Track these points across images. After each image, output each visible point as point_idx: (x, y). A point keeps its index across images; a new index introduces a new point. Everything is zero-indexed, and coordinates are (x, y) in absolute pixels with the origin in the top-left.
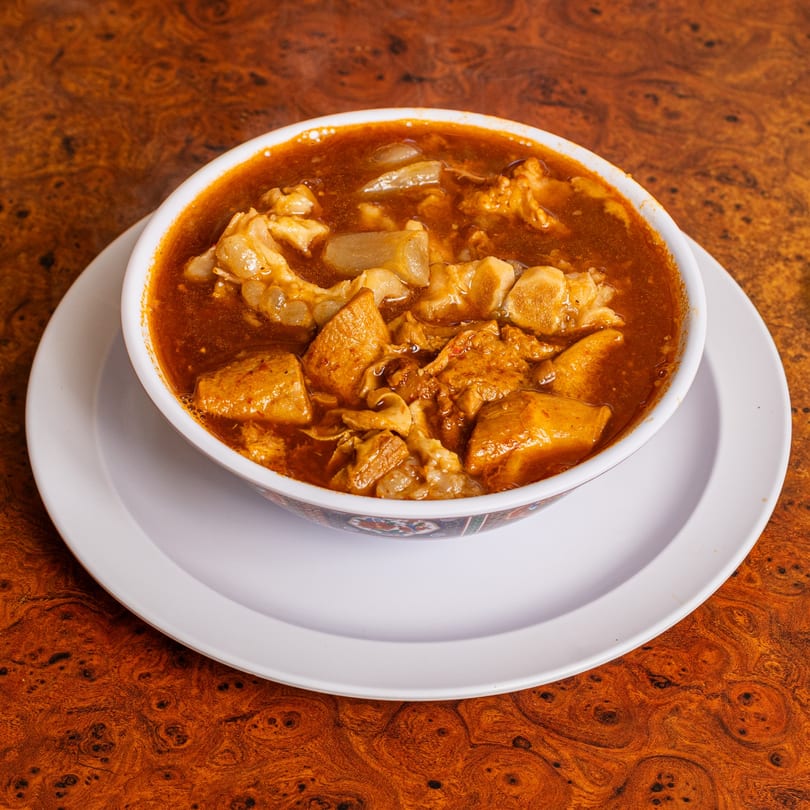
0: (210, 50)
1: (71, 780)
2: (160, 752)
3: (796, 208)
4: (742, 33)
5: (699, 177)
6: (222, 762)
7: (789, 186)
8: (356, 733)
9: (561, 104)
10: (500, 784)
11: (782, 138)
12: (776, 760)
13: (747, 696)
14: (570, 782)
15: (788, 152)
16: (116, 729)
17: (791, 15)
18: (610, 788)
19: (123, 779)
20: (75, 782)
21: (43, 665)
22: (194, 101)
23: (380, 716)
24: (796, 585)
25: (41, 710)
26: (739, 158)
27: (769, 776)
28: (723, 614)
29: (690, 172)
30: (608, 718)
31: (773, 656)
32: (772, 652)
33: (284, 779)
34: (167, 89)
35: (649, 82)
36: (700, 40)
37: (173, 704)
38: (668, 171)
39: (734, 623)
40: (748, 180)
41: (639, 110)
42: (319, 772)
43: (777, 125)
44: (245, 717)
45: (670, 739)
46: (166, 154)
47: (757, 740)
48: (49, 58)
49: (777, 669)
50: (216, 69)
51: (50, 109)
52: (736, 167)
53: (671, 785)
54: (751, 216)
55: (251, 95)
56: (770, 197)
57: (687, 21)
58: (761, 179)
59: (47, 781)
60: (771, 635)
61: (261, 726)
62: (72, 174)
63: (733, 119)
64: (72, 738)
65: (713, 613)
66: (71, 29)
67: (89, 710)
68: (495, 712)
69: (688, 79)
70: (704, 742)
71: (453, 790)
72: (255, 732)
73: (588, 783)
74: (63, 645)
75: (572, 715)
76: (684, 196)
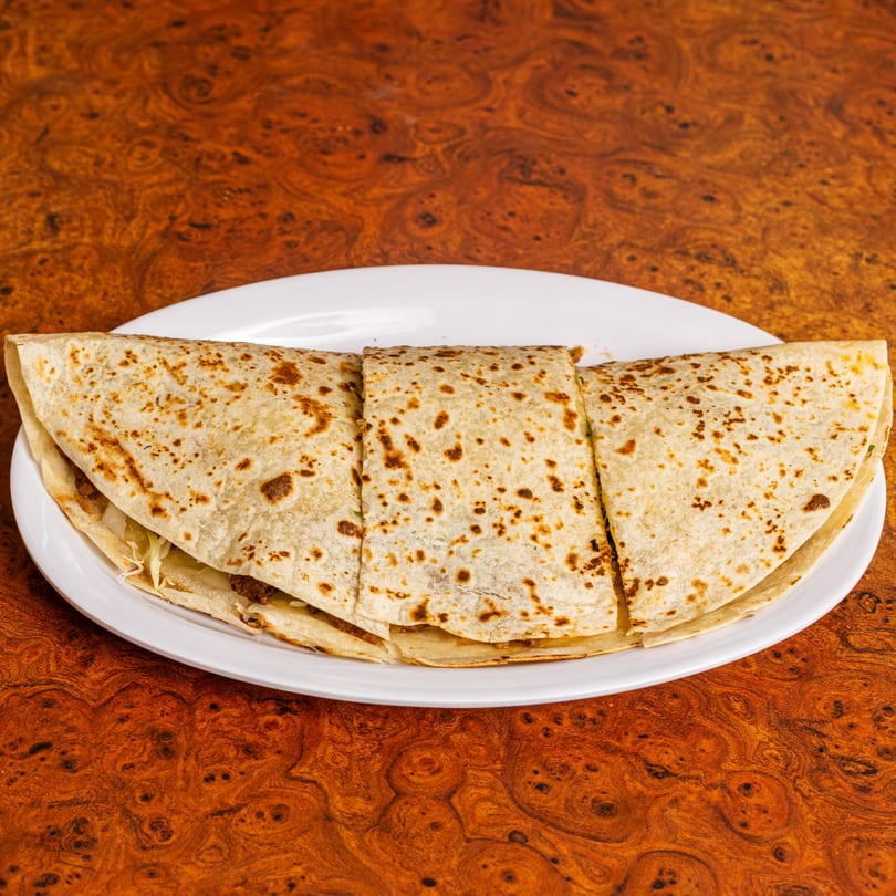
0: (194, 130)
1: (51, 879)
2: (144, 848)
3: (775, 287)
4: (715, 115)
5: (679, 256)
6: (208, 859)
7: (767, 265)
8: (347, 827)
9: (541, 183)
10: (497, 881)
11: (759, 218)
12: (779, 854)
13: (747, 787)
14: (569, 879)
15: (765, 230)
16: (99, 824)
17: (762, 99)
18: (610, 885)
19: (105, 878)
20: (55, 881)
21: (23, 756)
22: (178, 179)
23: (371, 808)
24: (792, 670)
25: (21, 804)
26: (717, 237)
27: (773, 872)
28: (719, 700)
29: (670, 250)
30: (605, 810)
31: (772, 745)
32: (770, 740)
33: (273, 877)
34: (151, 168)
35: (625, 162)
36: (674, 121)
37: (157, 797)
38: (648, 250)
39: (731, 709)
40: (727, 259)
41: (617, 190)
42: (309, 870)
43: (753, 205)
44: (232, 810)
45: (670, 832)
46: (150, 231)
47: (759, 833)
48: (33, 137)
49: (776, 758)
50: (199, 148)
51: (34, 186)
52: (714, 246)
53: (673, 882)
54: (731, 295)
55: (234, 173)
56: (749, 276)
57: (662, 103)
58: (740, 258)
59: (27, 880)
60: (769, 722)
61: (248, 820)
62: (56, 251)
63: (710, 199)
64: (52, 833)
65: (708, 700)
66: (55, 108)
67: (70, 803)
68: (489, 805)
69: (665, 160)
70: (705, 835)
71: (449, 888)
72: (242, 827)
73: (587, 880)
74: (44, 734)
75: (569, 808)
76: (664, 274)
